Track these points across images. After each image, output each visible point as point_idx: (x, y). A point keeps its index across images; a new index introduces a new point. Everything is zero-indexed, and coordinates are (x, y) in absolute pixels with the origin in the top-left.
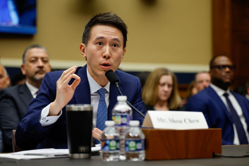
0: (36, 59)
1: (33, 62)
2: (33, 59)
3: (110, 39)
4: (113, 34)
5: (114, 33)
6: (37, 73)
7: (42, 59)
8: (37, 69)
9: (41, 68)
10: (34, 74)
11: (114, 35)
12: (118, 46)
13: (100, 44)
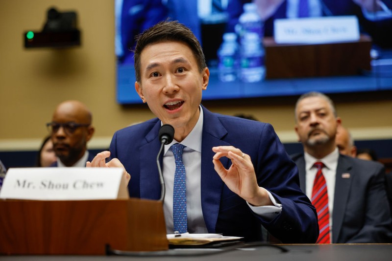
0: (308, 114)
1: (303, 119)
2: (304, 115)
3: (169, 63)
4: (171, 53)
5: (173, 52)
6: (311, 134)
7: (317, 111)
8: (310, 129)
9: (315, 125)
10: (306, 137)
11: (174, 55)
12: (186, 70)
13: (156, 74)
